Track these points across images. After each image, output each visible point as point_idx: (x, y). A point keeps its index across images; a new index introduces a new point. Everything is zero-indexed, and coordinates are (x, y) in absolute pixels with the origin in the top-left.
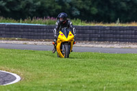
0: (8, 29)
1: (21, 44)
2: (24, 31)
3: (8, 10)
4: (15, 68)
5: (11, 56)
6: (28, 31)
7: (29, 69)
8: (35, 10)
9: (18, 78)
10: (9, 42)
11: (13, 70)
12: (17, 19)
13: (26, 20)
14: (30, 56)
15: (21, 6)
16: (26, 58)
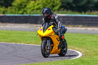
0: (74, 19)
1: (82, 30)
2: (85, 20)
3: (74, 5)
4: (78, 47)
5: (76, 38)
6: (88, 21)
7: (88, 48)
8: (93, 6)
9: (80, 54)
10: (75, 28)
12: (80, 12)
13: (87, 13)
14: (89, 39)
15: (83, 3)
16: (87, 40)
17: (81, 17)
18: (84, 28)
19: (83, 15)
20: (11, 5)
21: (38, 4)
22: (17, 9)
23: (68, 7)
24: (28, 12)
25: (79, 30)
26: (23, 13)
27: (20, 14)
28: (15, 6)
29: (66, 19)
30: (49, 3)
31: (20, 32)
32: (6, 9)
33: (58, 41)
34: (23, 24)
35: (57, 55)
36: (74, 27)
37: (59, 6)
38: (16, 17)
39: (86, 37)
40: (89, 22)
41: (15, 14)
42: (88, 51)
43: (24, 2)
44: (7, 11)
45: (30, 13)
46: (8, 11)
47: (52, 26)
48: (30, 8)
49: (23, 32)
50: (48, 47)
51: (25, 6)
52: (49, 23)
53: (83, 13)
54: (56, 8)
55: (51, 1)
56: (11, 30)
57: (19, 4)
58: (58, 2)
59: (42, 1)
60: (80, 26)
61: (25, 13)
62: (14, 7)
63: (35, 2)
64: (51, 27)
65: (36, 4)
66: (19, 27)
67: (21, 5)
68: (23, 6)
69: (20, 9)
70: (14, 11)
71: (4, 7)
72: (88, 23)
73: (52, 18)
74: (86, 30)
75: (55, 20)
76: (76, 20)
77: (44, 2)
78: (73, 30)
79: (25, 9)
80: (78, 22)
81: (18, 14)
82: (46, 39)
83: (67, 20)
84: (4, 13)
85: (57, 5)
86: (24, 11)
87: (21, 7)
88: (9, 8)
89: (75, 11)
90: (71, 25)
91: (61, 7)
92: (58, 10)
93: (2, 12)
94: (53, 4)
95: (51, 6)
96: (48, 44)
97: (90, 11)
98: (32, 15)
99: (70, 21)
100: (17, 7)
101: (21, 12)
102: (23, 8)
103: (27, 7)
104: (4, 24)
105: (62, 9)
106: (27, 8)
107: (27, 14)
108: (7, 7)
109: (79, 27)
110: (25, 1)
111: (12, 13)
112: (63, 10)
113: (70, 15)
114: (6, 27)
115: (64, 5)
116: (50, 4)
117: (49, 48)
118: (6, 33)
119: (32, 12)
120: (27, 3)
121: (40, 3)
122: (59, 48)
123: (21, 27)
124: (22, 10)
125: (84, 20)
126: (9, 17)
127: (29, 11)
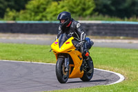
0: (113, 28)
1: (125, 43)
2: (129, 30)
3: (113, 8)
4: (118, 67)
6: (134, 30)
7: (133, 69)
9: (122, 78)
10: (114, 41)
11: (116, 69)
12: (122, 17)
13: (131, 19)
14: (134, 56)
15: (126, 5)
16: (131, 57)
17: (123, 25)
18: (126, 41)
19: (126, 22)
20: (24, 8)
21: (63, 7)
22: (33, 14)
23: (105, 10)
24: (48, 18)
25: (120, 43)
26: (41, 20)
27: (37, 20)
28: (30, 9)
29: (102, 27)
30: (78, 5)
31: (37, 46)
32: (18, 14)
33: (81, 59)
34: (41, 35)
35: (79, 79)
36: (112, 39)
37: (92, 9)
38: (31, 25)
39: (130, 54)
40: (135, 32)
41: (30, 20)
42: (132, 73)
43: (42, 4)
44: (18, 17)
45: (51, 19)
46: (21, 17)
47: (72, 38)
48: (51, 13)
49: (42, 46)
50: (65, 68)
51: (45, 9)
52: (67, 34)
53: (126, 19)
54: (88, 12)
55: (80, 2)
56: (24, 43)
57: (36, 6)
58: (90, 3)
59: (69, 2)
60: (121, 37)
61: (44, 19)
62: (29, 11)
63: (59, 4)
64: (70, 40)
65: (59, 7)
66: (35, 39)
67: (38, 7)
68: (41, 10)
69: (36, 13)
70: (28, 16)
71: (15, 11)
72: (134, 34)
73: (72, 26)
74: (130, 43)
75: (76, 30)
76: (115, 30)
77: (71, 3)
78: (112, 43)
79: (44, 14)
80: (118, 31)
81: (34, 20)
82: (63, 56)
83: (103, 29)
84: (14, 19)
85: (89, 8)
86: (43, 16)
87: (39, 10)
88: (22, 12)
89: (115, 16)
90: (109, 36)
91: (95, 11)
92: (91, 15)
93: (11, 17)
94: (83, 6)
95: (80, 10)
96: (67, 63)
97: (135, 16)
98: (54, 22)
99: (107, 31)
100: (33, 11)
101: (38, 18)
102: (42, 12)
103: (48, 10)
104: (15, 35)
105: (97, 13)
106: (47, 13)
107: (47, 20)
108: (18, 10)
109: (119, 39)
110: (45, 3)
111: (26, 18)
112: (98, 15)
113: (108, 22)
114: (17, 38)
115: (99, 8)
116: (80, 7)
117: (67, 70)
118: (17, 47)
119: (54, 18)
120: (47, 5)
121: (65, 4)
122: (81, 70)
123: (39, 38)
124: (41, 15)
125: (127, 29)
126: (22, 25)
127: (49, 16)
